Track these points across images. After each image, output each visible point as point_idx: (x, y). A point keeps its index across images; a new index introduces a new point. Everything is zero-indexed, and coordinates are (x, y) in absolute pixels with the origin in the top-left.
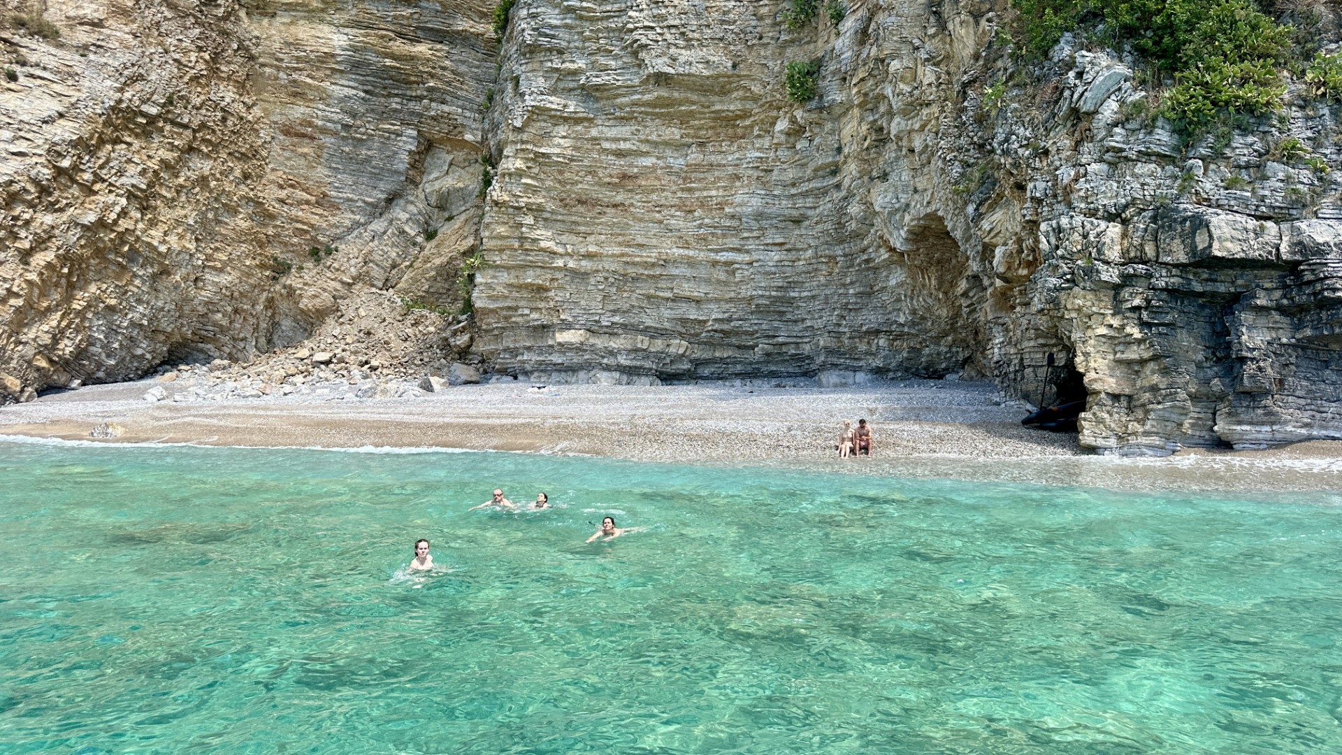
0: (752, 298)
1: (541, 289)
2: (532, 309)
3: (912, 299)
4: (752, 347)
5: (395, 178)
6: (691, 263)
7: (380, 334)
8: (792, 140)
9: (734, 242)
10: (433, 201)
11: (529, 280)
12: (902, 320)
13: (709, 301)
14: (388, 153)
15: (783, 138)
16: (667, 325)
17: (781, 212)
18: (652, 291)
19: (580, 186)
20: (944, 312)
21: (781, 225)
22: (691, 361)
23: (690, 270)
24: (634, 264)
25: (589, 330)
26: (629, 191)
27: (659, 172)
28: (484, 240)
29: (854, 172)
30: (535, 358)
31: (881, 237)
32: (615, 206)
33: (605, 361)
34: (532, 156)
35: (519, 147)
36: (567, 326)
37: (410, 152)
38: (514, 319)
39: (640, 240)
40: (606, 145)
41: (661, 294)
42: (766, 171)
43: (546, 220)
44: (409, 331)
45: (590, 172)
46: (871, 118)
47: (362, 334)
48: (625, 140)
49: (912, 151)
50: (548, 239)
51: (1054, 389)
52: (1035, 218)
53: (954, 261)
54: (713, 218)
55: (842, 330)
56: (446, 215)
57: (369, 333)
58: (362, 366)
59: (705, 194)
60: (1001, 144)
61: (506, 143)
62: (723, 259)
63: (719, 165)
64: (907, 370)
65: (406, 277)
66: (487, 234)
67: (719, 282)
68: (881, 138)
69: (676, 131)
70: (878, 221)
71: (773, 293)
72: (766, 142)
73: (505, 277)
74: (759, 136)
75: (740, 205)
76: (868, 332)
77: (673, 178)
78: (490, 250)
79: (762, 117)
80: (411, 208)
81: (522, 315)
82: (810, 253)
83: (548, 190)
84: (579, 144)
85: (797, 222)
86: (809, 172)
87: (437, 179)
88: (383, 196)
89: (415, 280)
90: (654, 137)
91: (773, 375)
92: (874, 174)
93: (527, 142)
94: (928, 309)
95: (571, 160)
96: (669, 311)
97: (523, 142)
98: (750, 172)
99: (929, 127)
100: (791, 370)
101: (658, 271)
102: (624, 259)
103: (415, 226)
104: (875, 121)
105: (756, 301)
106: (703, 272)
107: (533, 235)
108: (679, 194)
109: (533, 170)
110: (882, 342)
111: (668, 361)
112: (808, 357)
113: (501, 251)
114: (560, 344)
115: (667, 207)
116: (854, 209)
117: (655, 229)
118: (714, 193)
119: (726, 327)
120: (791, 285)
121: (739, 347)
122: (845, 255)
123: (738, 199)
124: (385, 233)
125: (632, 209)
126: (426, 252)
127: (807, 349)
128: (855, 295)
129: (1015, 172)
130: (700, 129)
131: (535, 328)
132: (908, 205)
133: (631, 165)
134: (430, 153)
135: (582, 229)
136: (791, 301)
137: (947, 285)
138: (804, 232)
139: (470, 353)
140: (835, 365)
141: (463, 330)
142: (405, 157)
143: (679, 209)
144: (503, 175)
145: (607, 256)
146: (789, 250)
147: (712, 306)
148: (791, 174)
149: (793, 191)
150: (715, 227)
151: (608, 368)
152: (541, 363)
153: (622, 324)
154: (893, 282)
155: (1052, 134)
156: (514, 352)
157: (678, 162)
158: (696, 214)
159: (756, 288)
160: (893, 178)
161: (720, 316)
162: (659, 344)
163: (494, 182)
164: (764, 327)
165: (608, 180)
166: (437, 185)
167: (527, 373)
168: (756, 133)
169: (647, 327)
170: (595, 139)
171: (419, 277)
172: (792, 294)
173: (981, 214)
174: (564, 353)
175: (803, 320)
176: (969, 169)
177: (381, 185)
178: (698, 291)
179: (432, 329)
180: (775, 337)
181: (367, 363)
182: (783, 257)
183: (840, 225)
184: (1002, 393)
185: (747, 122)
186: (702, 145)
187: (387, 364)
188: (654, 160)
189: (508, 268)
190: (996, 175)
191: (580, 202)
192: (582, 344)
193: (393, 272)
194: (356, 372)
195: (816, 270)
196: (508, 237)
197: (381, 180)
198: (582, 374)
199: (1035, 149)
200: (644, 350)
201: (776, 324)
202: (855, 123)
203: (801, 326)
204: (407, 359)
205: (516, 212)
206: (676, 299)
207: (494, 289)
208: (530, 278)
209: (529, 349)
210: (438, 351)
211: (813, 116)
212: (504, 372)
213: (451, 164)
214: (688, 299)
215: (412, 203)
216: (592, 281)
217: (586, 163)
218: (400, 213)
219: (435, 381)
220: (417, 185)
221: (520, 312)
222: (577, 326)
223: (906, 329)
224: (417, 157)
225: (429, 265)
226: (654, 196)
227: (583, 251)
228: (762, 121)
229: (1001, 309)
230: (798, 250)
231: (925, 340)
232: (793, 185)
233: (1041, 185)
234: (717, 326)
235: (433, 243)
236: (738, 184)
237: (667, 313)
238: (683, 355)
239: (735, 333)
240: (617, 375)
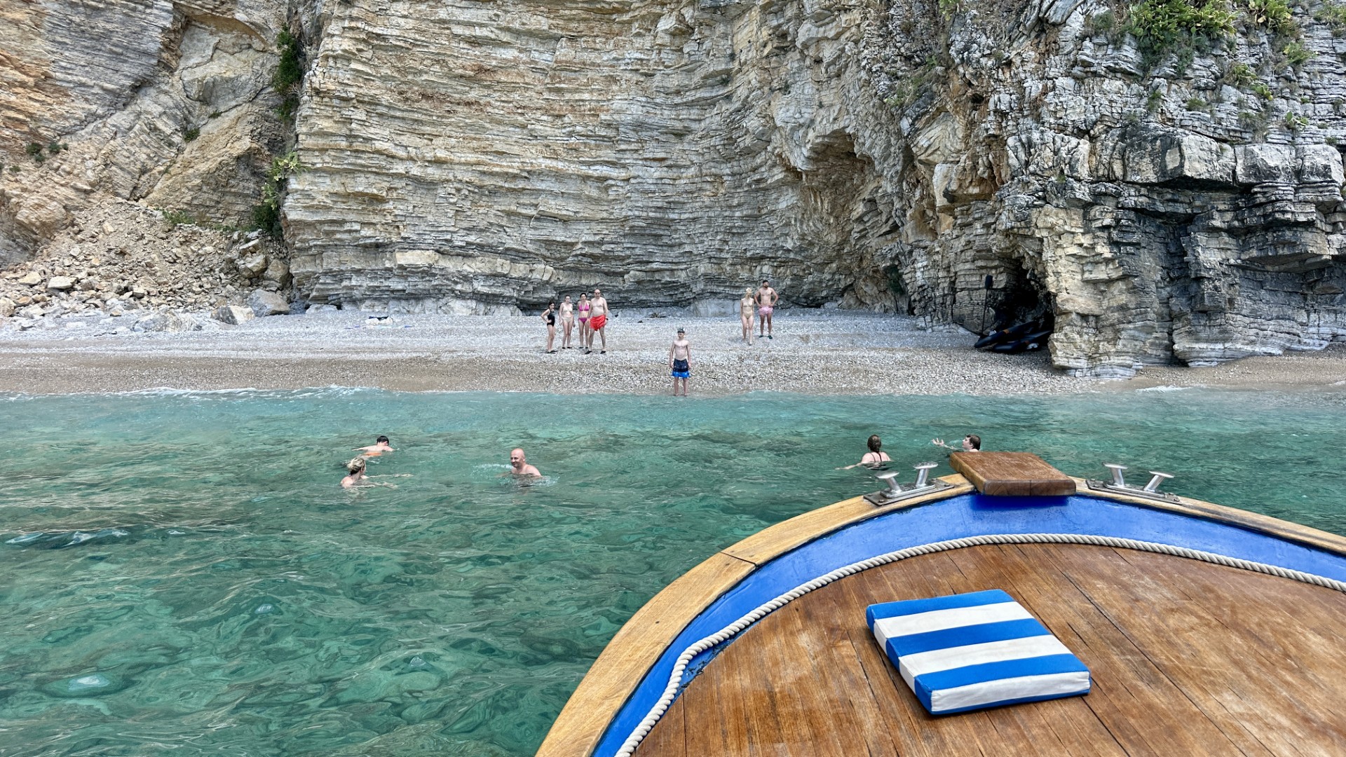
0: (626, 219)
1: (375, 199)
2: (363, 224)
3: (802, 224)
4: (622, 274)
5: (144, 60)
6: (559, 176)
7: (138, 254)
8: (677, 41)
9: (609, 154)
10: (194, 91)
11: (361, 189)
12: (789, 245)
13: (578, 221)
14: (134, 29)
15: (667, 39)
16: (530, 247)
17: (663, 123)
18: (513, 208)
19: (425, 77)
20: (833, 238)
21: (662, 138)
22: (555, 288)
23: (557, 185)
24: (492, 174)
25: (437, 251)
26: (488, 87)
27: (522, 67)
28: (301, 137)
29: (753, 82)
30: (367, 283)
31: (780, 156)
32: (468, 104)
33: (459, 287)
34: (363, 36)
35: (347, 24)
36: (411, 245)
37: (164, 29)
38: (338, 236)
39: (499, 146)
40: (458, 30)
41: (524, 211)
42: (646, 75)
43: (381, 115)
44: (178, 251)
45: (438, 61)
46: (775, 23)
47: (112, 254)
48: (481, 25)
49: (818, 61)
50: (383, 139)
51: (993, 312)
52: (998, 132)
53: (848, 184)
54: (586, 125)
55: (724, 255)
56: (211, 110)
57: (122, 253)
58: (121, 294)
59: (577, 97)
60: (958, 52)
61: (329, 18)
62: (595, 174)
63: (593, 64)
64: (788, 298)
65: (159, 185)
66: (304, 129)
67: (589, 198)
68: (783, 43)
69: (543, 20)
70: (776, 138)
71: (651, 214)
72: (647, 42)
73: (328, 185)
74: (638, 35)
75: (618, 112)
76: (752, 259)
77: (538, 75)
78: (308, 150)
79: (644, 12)
80: (163, 98)
81: (350, 231)
82: (692, 171)
83: (385, 79)
84: (423, 27)
85: (679, 135)
86: (697, 79)
87: (198, 65)
88: (128, 82)
89: (173, 189)
90: (516, 25)
91: (642, 305)
92: (775, 85)
93: (358, 19)
94: (817, 234)
95: (415, 45)
96: (532, 231)
97: (352, 18)
98: (629, 75)
99: (848, 34)
100: (661, 299)
101: (521, 184)
102: (480, 168)
103: (170, 123)
104: (780, 26)
105: (631, 223)
106: (572, 187)
107: (364, 132)
108: (546, 95)
109: (365, 54)
110: (766, 269)
111: (530, 288)
112: (684, 285)
113: (323, 150)
114: (401, 267)
115: (531, 109)
116: (753, 122)
117: (517, 134)
118: (586, 96)
119: (596, 251)
120: (672, 205)
121: (607, 274)
122: (733, 175)
123: (616, 105)
124: (130, 129)
125: (489, 109)
126: (186, 154)
127: (682, 277)
128: (741, 218)
129: (975, 83)
130: (570, 20)
131: (366, 247)
132: (812, 121)
133: (488, 56)
134: (188, 33)
135: (427, 129)
136: (668, 224)
137: (839, 209)
138: (686, 147)
139: (264, 279)
140: (713, 294)
141: (254, 250)
142: (157, 35)
143: (546, 112)
144: (327, 58)
145: (460, 164)
146: (669, 167)
147: (581, 227)
148: (674, 81)
149: (677, 100)
150: (588, 136)
151: (462, 296)
152: (374, 289)
153: (478, 245)
154: (782, 205)
155: (1015, 45)
156: (339, 276)
157: (544, 58)
158: (566, 119)
159: (635, 208)
160: (794, 90)
161: (591, 239)
162: (520, 270)
163: (314, 66)
164: (638, 251)
165: (460, 71)
166: (199, 73)
167: (354, 302)
168: (634, 31)
169: (507, 249)
170: (443, 21)
171: (178, 186)
172: (672, 216)
173: (917, 130)
174: (405, 277)
175: (681, 245)
176: (898, 82)
177: (125, 68)
178: (568, 208)
179: (209, 249)
180: (648, 262)
181: (126, 290)
182: (664, 175)
183: (731, 141)
184: (928, 318)
185: (626, 17)
186: (572, 39)
187: (154, 291)
188: (516, 53)
189: (331, 172)
190: (934, 88)
191: (426, 96)
192: (430, 266)
193: (143, 178)
194: (114, 300)
195: (700, 189)
196: (333, 135)
197: (125, 61)
198: (429, 303)
199: (999, 59)
200: (505, 276)
201: (651, 248)
202: (755, 27)
203: (677, 251)
204: (180, 285)
205: (343, 104)
206: (542, 217)
207: (314, 199)
208: (360, 184)
209: (358, 272)
210: (222, 275)
211: (706, 16)
212: (323, 300)
213: (216, 48)
214: (554, 218)
215: (166, 93)
216: (441, 192)
217: (432, 49)
218: (148, 103)
219: (240, 313)
220: (172, 71)
221: (347, 227)
222: (423, 246)
223: (792, 256)
224: (172, 37)
225: (191, 171)
226: (516, 96)
227: (429, 156)
228: (643, 17)
229: (921, 232)
230: (680, 167)
231: (809, 267)
232: (678, 93)
233: (1005, 98)
234: (587, 250)
235: (195, 144)
236: (615, 88)
237: (530, 234)
238: (547, 282)
239: (605, 258)
240: (473, 304)
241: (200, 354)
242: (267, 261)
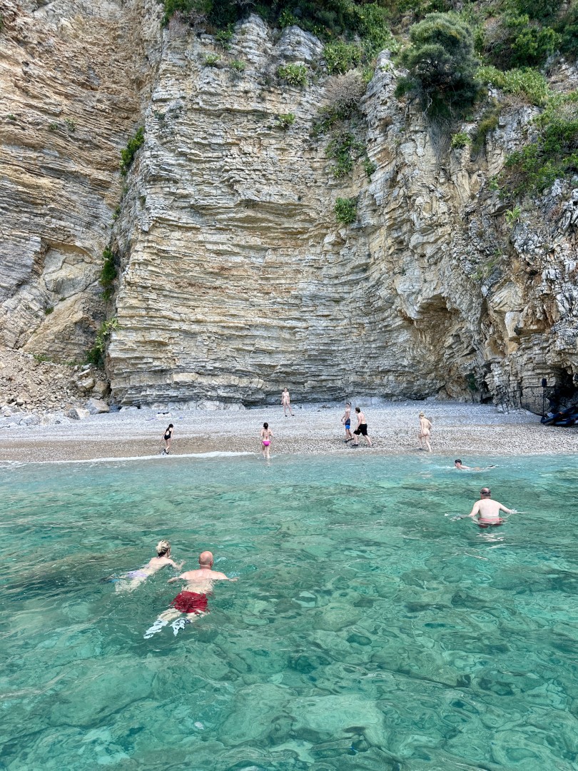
0: (306, 351)
1: (162, 344)
2: (154, 359)
3: (413, 350)
4: (303, 383)
5: (24, 270)
6: (267, 327)
7: (19, 379)
8: (336, 249)
9: (296, 314)
10: (51, 286)
11: (153, 339)
12: (405, 363)
13: (278, 352)
14: (19, 252)
15: (330, 247)
16: (250, 369)
17: (327, 295)
18: (240, 346)
19: (191, 274)
20: (432, 358)
21: (327, 303)
22: (264, 393)
23: (266, 332)
24: (229, 328)
25: (197, 373)
26: (226, 278)
27: (246, 266)
28: (119, 310)
29: (383, 269)
30: (155, 393)
31: (400, 311)
32: (215, 288)
33: (209, 393)
34: (155, 251)
35: (146, 244)
36: (182, 370)
37: (36, 252)
38: (139, 366)
39: (233, 312)
40: (209, 246)
41: (246, 348)
42: (317, 268)
43: (165, 296)
44: (42, 377)
45: (198, 265)
46: (396, 235)
47: (4, 380)
48: (223, 244)
49: (423, 256)
50: (166, 309)
51: (548, 401)
52: (549, 292)
53: (441, 327)
54: (283, 298)
55: (365, 370)
56: (60, 297)
57: (10, 379)
58: (10, 403)
59: (278, 282)
60: (520, 246)
61: (135, 241)
62: (288, 325)
63: (287, 263)
64: (404, 395)
65: (30, 340)
66: (121, 305)
67: (285, 340)
68: (401, 246)
69: (258, 240)
70: (398, 301)
71: (321, 348)
72: (318, 249)
73: (133, 337)
74: (313, 246)
75: (302, 290)
76: (382, 372)
77: (255, 271)
78: (123, 317)
79: (316, 233)
80: (34, 291)
81: (146, 363)
82: (345, 321)
83: (167, 275)
84: (190, 245)
85: (337, 301)
86: (348, 269)
87: (54, 272)
88: (15, 282)
89: (38, 342)
90: (243, 243)
91: (315, 401)
92: (396, 270)
93: (152, 242)
94: (423, 356)
95: (185, 256)
96: (251, 360)
97: (149, 241)
98: (307, 269)
99: (443, 239)
100: (326, 397)
101: (245, 333)
102: (222, 324)
103: (38, 304)
104: (399, 237)
105: (309, 353)
106: (275, 333)
107: (155, 306)
108: (260, 282)
109: (156, 262)
110: (391, 378)
111: (250, 392)
112: (340, 389)
113: (132, 317)
114: (176, 383)
115: (251, 290)
116: (383, 292)
117: (243, 304)
118: (283, 281)
119: (288, 370)
120: (333, 342)
121: (294, 383)
122: (370, 323)
123: (301, 285)
124: (15, 308)
125: (227, 291)
126: (46, 322)
127: (339, 383)
128: (376, 348)
129: (532, 263)
130: (273, 239)
131: (155, 372)
132: (420, 290)
133: (226, 261)
134: (48, 254)
135: (192, 303)
136: (331, 353)
137: (436, 341)
138: (341, 308)
139: (93, 392)
140: (359, 393)
141: (87, 376)
142: (32, 255)
143: (260, 291)
144: (134, 264)
145: (210, 322)
146: (332, 320)
147: (280, 356)
148: (334, 271)
149: (336, 282)
150: (284, 304)
151: (211, 399)
152: (159, 396)
153: (220, 368)
154: (401, 340)
155: (556, 240)
156: (139, 389)
157: (259, 261)
158: (271, 295)
159: (312, 345)
160: (408, 273)
161: (286, 363)
162: (244, 382)
164: (313, 369)
165: (211, 270)
166: (54, 276)
167: (148, 404)
168: (310, 244)
169: (237, 370)
170: (201, 242)
171: (41, 340)
172: (333, 348)
173: (493, 292)
174: (178, 389)
175: (338, 365)
176: (477, 266)
177: (14, 274)
178: (272, 345)
179: (60, 375)
180: (319, 376)
181: (13, 401)
182: (329, 324)
183: (369, 304)
184: (505, 405)
185: (305, 236)
186: (274, 250)
187: (29, 401)
188: (243, 259)
189: (136, 329)
190: (502, 268)
191: (190, 285)
192: (193, 382)
193: (22, 336)
194: (6, 407)
195: (351, 332)
196: (137, 308)
197: (13, 271)
198: (192, 404)
199: (546, 249)
200: (236, 386)
201: (320, 367)
202: (383, 238)
203: (336, 368)
204: (44, 397)
205: (144, 290)
206: (257, 351)
207: (126, 345)
208: (153, 336)
209: (151, 387)
210: (68, 391)
211: (353, 233)
212: (130, 403)
213: (64, 262)
214: (264, 352)
215: (35, 287)
216: (199, 339)
217: (195, 258)
218: (25, 294)
219: (82, 413)
220: (39, 275)
221: (145, 361)
222: (189, 370)
223: (407, 369)
224: (40, 256)
225: (48, 331)
226: (242, 283)
227: (193, 318)
228: (316, 236)
229: (495, 353)
230: (338, 320)
231: (417, 376)
232: (336, 277)
233: (552, 272)
234: (283, 369)
235: (51, 316)
236: (300, 276)
237: (250, 361)
238: (260, 389)
239: (293, 374)
240: (217, 403)
241: (65, 438)
242: (94, 382)
